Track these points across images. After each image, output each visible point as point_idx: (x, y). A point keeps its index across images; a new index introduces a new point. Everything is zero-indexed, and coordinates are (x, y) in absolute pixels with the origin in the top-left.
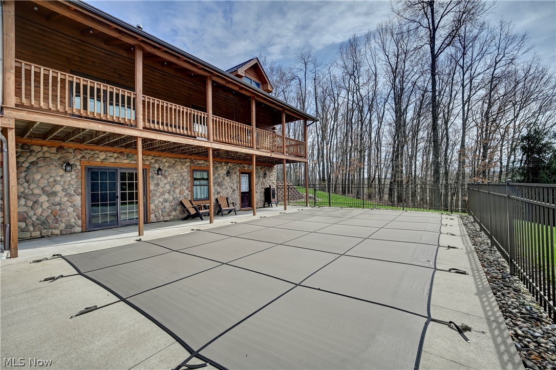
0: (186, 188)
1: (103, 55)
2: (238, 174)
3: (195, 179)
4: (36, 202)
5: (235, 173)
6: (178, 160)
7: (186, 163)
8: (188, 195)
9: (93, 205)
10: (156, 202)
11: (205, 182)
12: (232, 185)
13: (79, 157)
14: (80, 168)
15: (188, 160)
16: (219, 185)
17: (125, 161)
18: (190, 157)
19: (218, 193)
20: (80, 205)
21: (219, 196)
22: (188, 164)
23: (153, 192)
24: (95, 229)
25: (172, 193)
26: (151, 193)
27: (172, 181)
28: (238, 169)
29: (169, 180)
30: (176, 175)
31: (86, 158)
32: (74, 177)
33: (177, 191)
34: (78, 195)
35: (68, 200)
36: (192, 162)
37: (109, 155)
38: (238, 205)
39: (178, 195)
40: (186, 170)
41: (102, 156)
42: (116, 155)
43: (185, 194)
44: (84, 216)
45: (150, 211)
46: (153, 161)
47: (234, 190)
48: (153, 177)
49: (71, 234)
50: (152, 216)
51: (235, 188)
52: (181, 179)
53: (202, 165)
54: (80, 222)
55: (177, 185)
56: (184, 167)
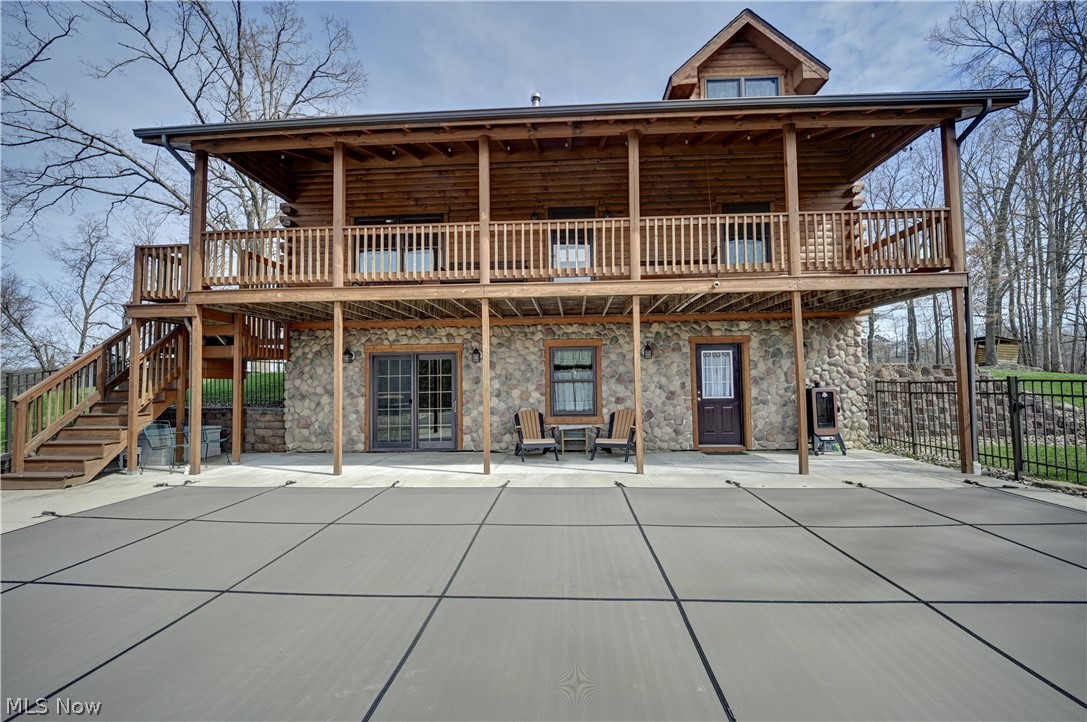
0: (535, 387)
1: (393, 177)
2: (687, 349)
3: (558, 368)
4: (318, 404)
5: (677, 348)
6: (516, 330)
7: (533, 334)
8: (539, 402)
9: (380, 414)
10: (474, 413)
11: (587, 374)
12: (664, 381)
13: (364, 340)
14: (363, 356)
15: (539, 328)
16: (620, 380)
17: (423, 342)
18: (545, 321)
19: (619, 400)
20: (363, 411)
21: (621, 407)
22: (539, 336)
23: (468, 394)
24: (381, 450)
25: (504, 395)
26: (464, 396)
27: (504, 373)
28: (686, 336)
29: (498, 372)
30: (511, 361)
31: (372, 341)
32: (357, 370)
33: (516, 393)
34: (362, 396)
35: (350, 404)
36: (549, 331)
37: (401, 333)
38: (690, 436)
39: (517, 402)
40: (536, 350)
41: (392, 335)
42: (409, 332)
43: (531, 400)
44: (367, 428)
45: (462, 430)
46: (469, 336)
47: (672, 393)
48: (468, 366)
49: (353, 452)
50: (467, 439)
51: (675, 386)
52: (523, 368)
53: (574, 336)
54: (362, 436)
55: (514, 382)
56: (529, 344)
